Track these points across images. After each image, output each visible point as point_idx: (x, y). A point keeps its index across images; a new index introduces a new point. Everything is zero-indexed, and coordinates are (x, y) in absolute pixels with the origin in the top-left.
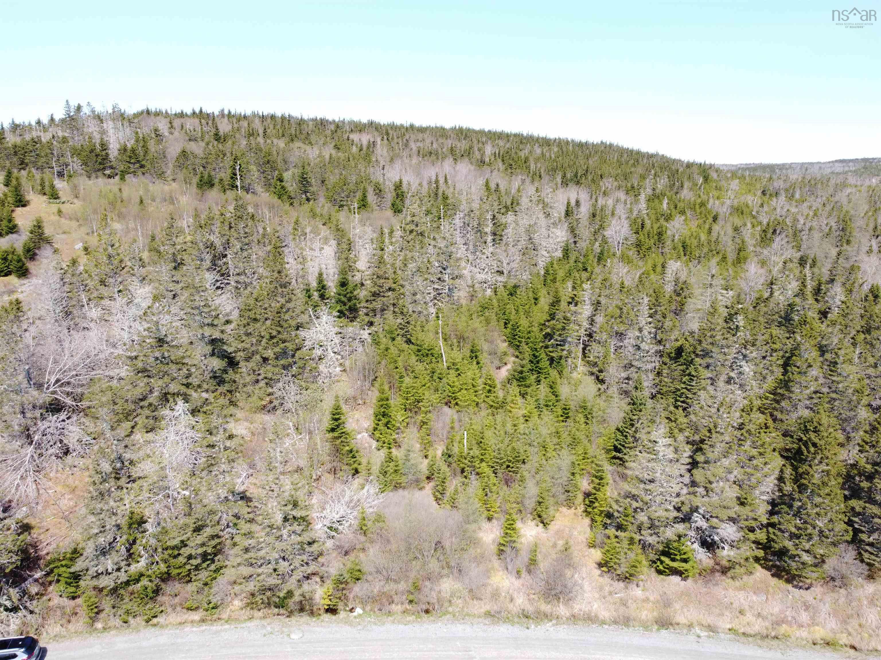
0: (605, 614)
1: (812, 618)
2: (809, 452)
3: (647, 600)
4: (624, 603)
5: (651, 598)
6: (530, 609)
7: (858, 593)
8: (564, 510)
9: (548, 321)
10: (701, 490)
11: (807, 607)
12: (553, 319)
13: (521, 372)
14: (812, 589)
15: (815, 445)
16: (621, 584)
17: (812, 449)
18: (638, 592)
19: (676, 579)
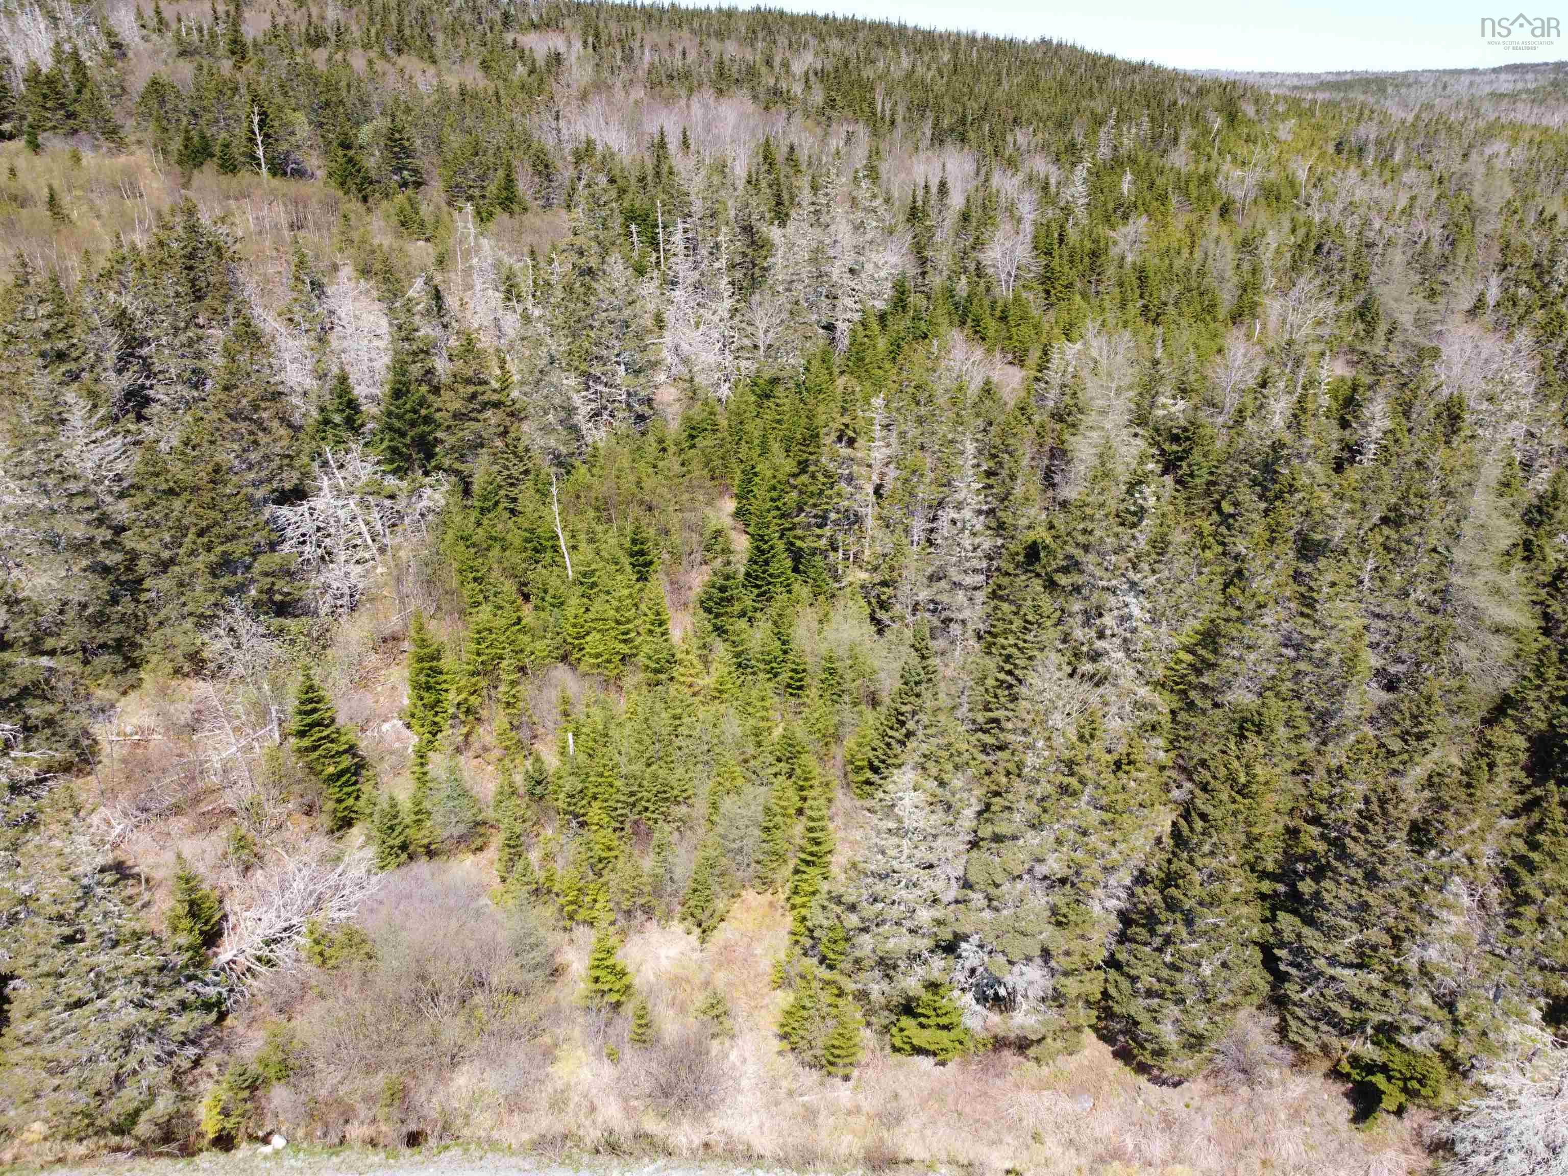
0: (765, 1144)
1: (1176, 1147)
2: (1192, 830)
3: (858, 1110)
4: (810, 1115)
5: (866, 1107)
6: (623, 1126)
7: (1273, 1097)
8: (749, 895)
9: (795, 476)
10: (977, 898)
11: (1168, 1123)
12: (804, 471)
13: (722, 589)
14: (1186, 1085)
15: (1204, 817)
16: (815, 1075)
17: (1199, 825)
18: (843, 1093)
19: (926, 1063)
